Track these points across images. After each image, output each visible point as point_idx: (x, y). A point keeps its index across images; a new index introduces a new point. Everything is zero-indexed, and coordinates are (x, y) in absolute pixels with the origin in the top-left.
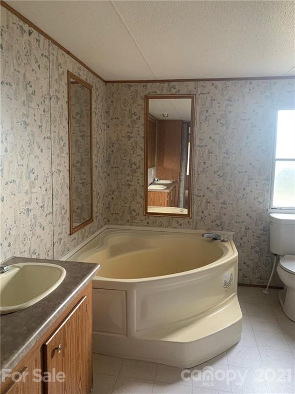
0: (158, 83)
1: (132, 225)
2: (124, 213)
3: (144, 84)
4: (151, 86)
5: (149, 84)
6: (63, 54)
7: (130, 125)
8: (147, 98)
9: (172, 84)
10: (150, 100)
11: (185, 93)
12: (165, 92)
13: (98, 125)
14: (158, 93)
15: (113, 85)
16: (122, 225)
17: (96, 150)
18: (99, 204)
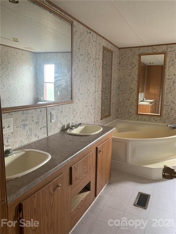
0: (146, 47)
1: (129, 120)
2: (125, 113)
3: (139, 48)
4: (143, 49)
5: (141, 48)
6: (101, 39)
7: (131, 69)
8: (140, 55)
9: (154, 47)
10: (141, 56)
11: (161, 52)
12: (150, 52)
13: (115, 70)
14: (146, 53)
15: (123, 50)
16: (124, 119)
17: (113, 82)
18: (114, 108)
